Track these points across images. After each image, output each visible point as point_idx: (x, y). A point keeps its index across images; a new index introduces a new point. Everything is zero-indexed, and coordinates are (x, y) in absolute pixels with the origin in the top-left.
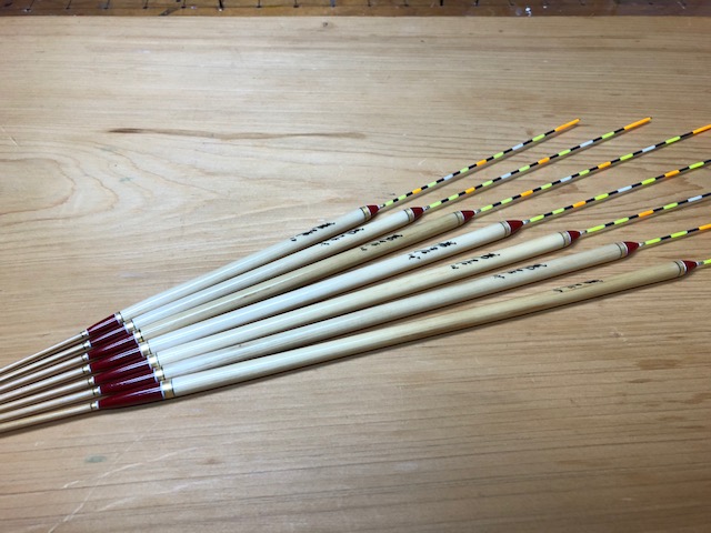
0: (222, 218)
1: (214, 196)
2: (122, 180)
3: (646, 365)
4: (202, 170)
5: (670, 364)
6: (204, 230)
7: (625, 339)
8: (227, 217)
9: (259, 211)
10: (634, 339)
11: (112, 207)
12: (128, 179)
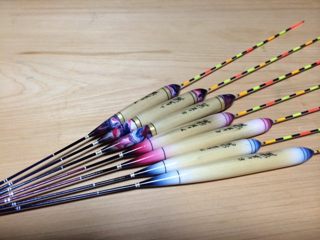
0: (90, 97)
1: (85, 85)
2: (28, 78)
4: (77, 72)
6: (79, 103)
8: (93, 96)
9: (113, 92)
11: (21, 93)
12: (32, 78)
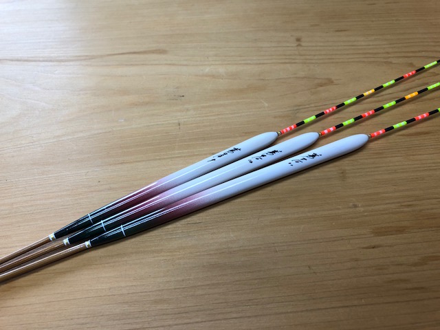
3: (379, 232)
5: (400, 230)
7: (362, 209)
10: (370, 208)
